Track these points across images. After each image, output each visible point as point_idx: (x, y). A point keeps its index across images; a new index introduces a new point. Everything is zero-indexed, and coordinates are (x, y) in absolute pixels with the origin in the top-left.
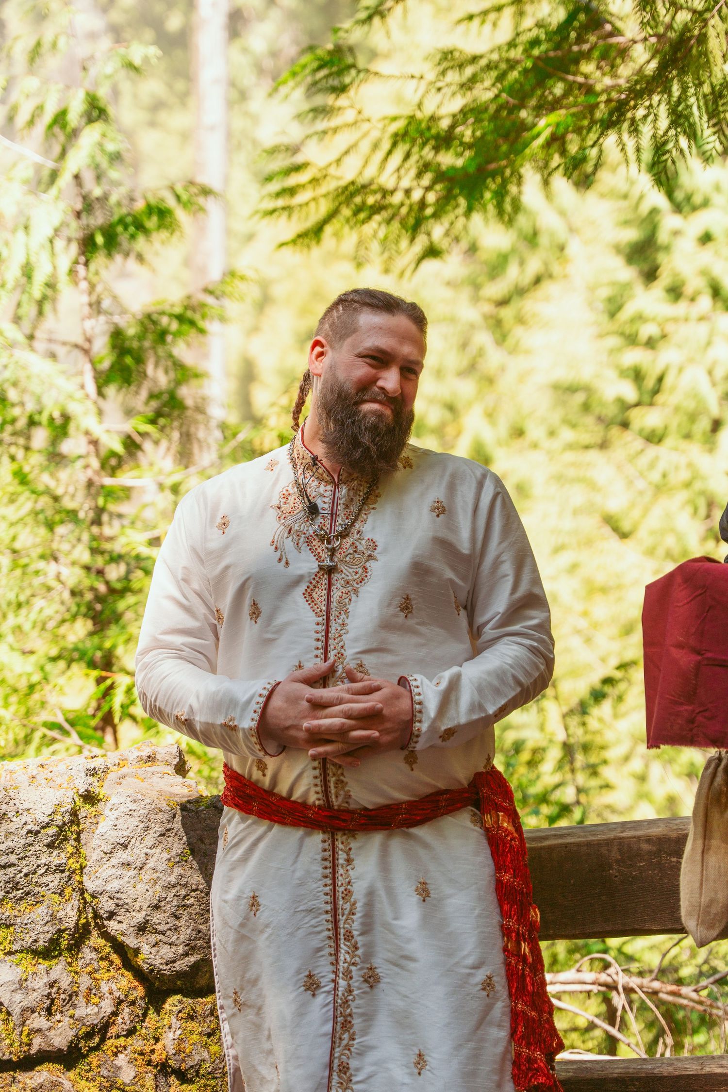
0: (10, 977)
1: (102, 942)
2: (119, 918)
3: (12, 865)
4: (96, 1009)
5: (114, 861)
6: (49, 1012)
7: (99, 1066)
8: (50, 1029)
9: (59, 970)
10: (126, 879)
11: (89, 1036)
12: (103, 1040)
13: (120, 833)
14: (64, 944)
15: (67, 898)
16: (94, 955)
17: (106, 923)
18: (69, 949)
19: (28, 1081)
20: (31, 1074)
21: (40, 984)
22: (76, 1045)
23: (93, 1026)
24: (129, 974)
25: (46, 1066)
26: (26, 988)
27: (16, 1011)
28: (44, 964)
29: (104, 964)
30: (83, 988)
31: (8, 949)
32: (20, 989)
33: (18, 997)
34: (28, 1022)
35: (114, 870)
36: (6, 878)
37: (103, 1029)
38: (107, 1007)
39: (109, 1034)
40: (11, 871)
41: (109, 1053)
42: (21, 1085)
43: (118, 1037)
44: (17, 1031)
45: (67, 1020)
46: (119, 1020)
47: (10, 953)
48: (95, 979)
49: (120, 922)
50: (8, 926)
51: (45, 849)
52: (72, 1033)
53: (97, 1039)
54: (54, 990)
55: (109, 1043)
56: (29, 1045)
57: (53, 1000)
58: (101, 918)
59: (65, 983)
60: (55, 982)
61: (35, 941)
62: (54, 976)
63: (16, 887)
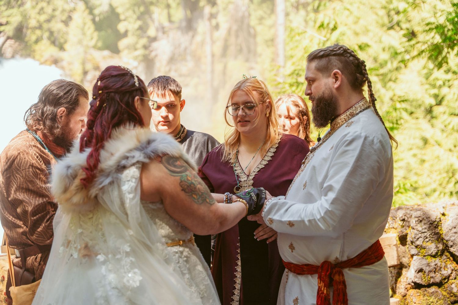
0: (425, 263)
1: (447, 254)
2: (454, 247)
3: (426, 232)
4: (447, 272)
5: (452, 232)
6: (435, 272)
7: (447, 287)
8: (435, 277)
9: (437, 261)
10: (456, 237)
11: (445, 279)
12: (448, 281)
13: (454, 224)
14: (439, 254)
15: (439, 241)
16: (445, 257)
17: (450, 248)
18: (440, 255)
19: (430, 291)
20: (430, 289)
21: (433, 264)
22: (442, 281)
23: (446, 276)
24: (455, 263)
25: (434, 287)
26: (429, 265)
27: (427, 271)
28: (434, 259)
29: (448, 260)
30: (443, 266)
31: (424, 255)
32: (428, 265)
33: (428, 268)
34: (430, 275)
35: (452, 234)
36: (424, 236)
37: (448, 277)
38: (450, 272)
39: (450, 279)
40: (425, 234)
41: (450, 284)
42: (428, 292)
43: (452, 279)
44: (427, 277)
45: (439, 275)
46: (452, 275)
47: (425, 256)
48: (446, 264)
49: (454, 248)
50: (424, 249)
51: (434, 228)
52: (441, 278)
53: (447, 280)
54: (436, 266)
55: (450, 281)
56: (430, 281)
57: (436, 269)
58: (448, 247)
59: (439, 264)
60: (437, 264)
61: (432, 253)
62: (436, 263)
63: (427, 238)
